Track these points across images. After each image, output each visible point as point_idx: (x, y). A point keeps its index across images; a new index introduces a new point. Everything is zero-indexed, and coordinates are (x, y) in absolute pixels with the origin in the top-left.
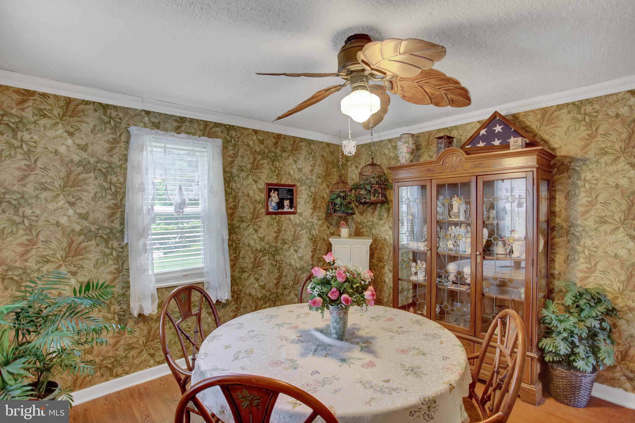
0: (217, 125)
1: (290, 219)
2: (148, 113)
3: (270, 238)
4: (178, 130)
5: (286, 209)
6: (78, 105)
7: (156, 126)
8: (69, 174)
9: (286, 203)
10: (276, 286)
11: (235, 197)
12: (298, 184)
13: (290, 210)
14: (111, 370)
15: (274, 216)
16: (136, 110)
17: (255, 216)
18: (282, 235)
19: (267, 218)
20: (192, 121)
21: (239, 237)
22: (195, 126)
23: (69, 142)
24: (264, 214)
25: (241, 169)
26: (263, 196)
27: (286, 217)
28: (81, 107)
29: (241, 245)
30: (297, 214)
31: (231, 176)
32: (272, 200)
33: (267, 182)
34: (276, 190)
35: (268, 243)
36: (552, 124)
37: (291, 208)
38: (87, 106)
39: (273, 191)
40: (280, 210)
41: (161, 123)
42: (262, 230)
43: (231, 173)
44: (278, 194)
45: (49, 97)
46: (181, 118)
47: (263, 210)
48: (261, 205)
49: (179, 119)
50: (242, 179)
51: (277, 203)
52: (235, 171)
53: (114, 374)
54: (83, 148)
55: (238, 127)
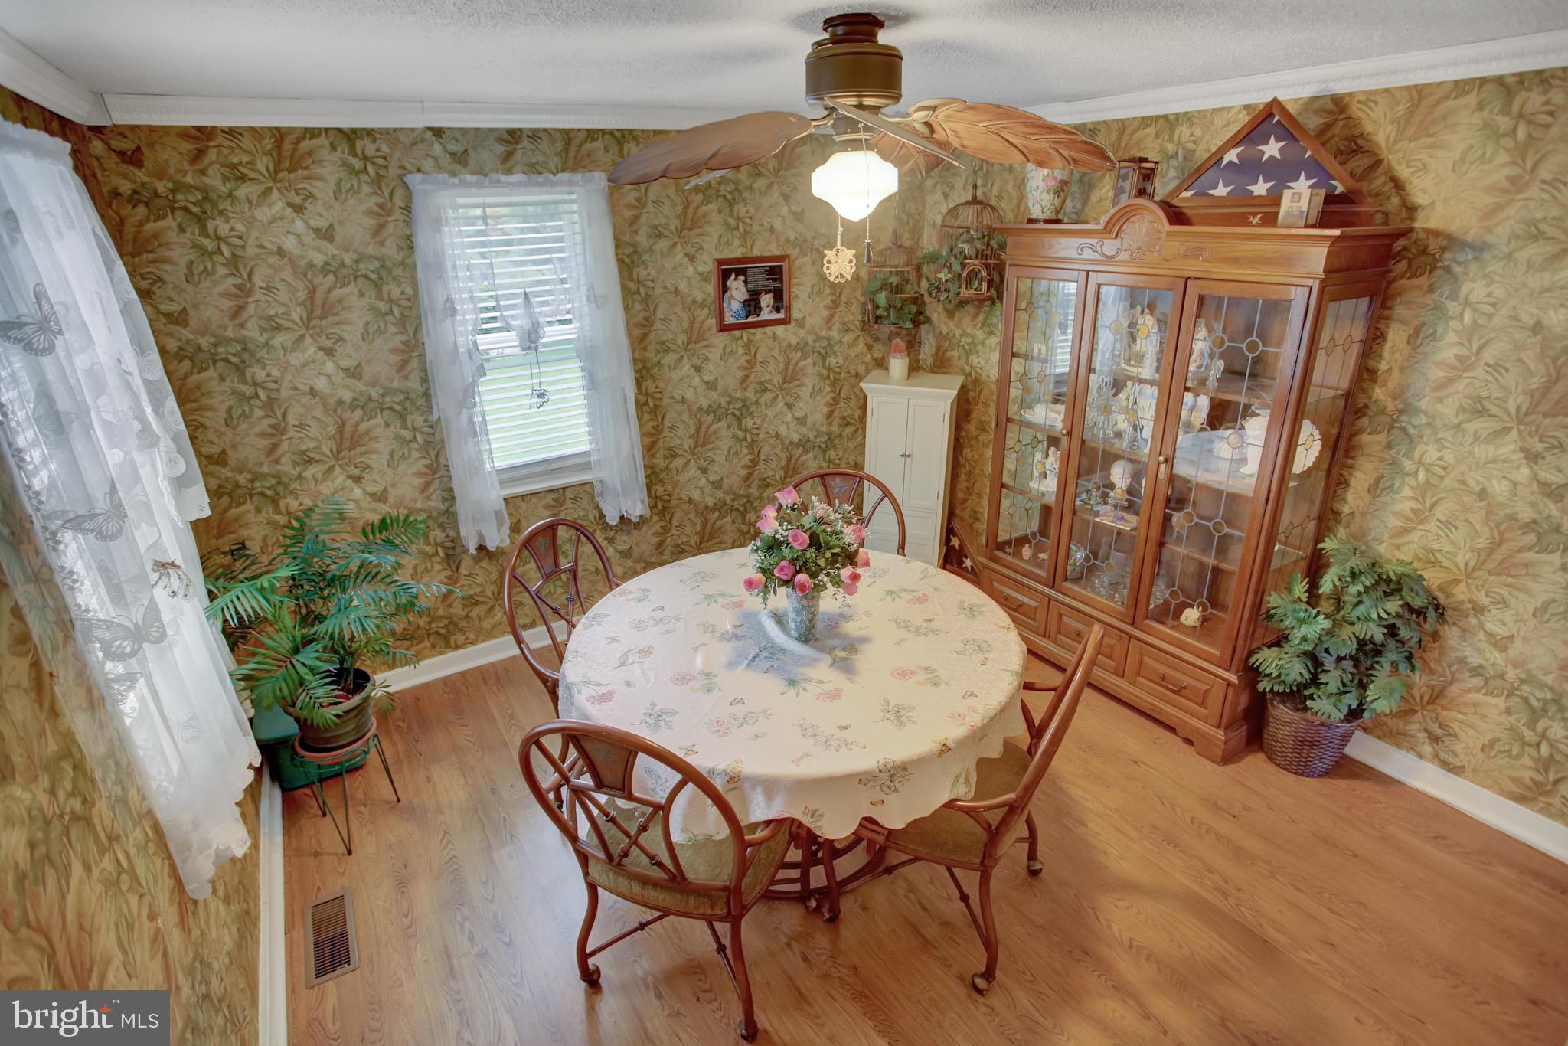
0: (592, 134)
1: (775, 337)
2: (438, 132)
3: (730, 380)
4: (506, 163)
5: (766, 315)
6: (298, 141)
7: (461, 159)
8: (312, 293)
9: (766, 300)
10: (745, 481)
11: (646, 300)
12: (794, 252)
13: (775, 316)
14: (446, 638)
15: (737, 333)
16: (413, 130)
17: (694, 337)
18: (760, 373)
19: (721, 340)
20: (535, 135)
21: (661, 385)
22: (544, 145)
23: (299, 225)
24: (714, 330)
25: (657, 234)
26: (711, 289)
27: (765, 333)
28: (306, 145)
29: (666, 401)
30: (793, 324)
31: (635, 252)
32: (732, 298)
33: (718, 256)
34: (739, 272)
35: (725, 393)
36: (1429, 135)
37: (778, 310)
38: (316, 142)
39: (733, 275)
40: (750, 319)
41: (470, 151)
42: (711, 366)
43: (634, 245)
44: (745, 282)
45: (241, 135)
46: (511, 132)
47: (712, 322)
48: (706, 311)
49: (507, 137)
50: (659, 257)
51: (744, 302)
52: (642, 239)
53: (452, 644)
54: (326, 234)
55: (643, 131)
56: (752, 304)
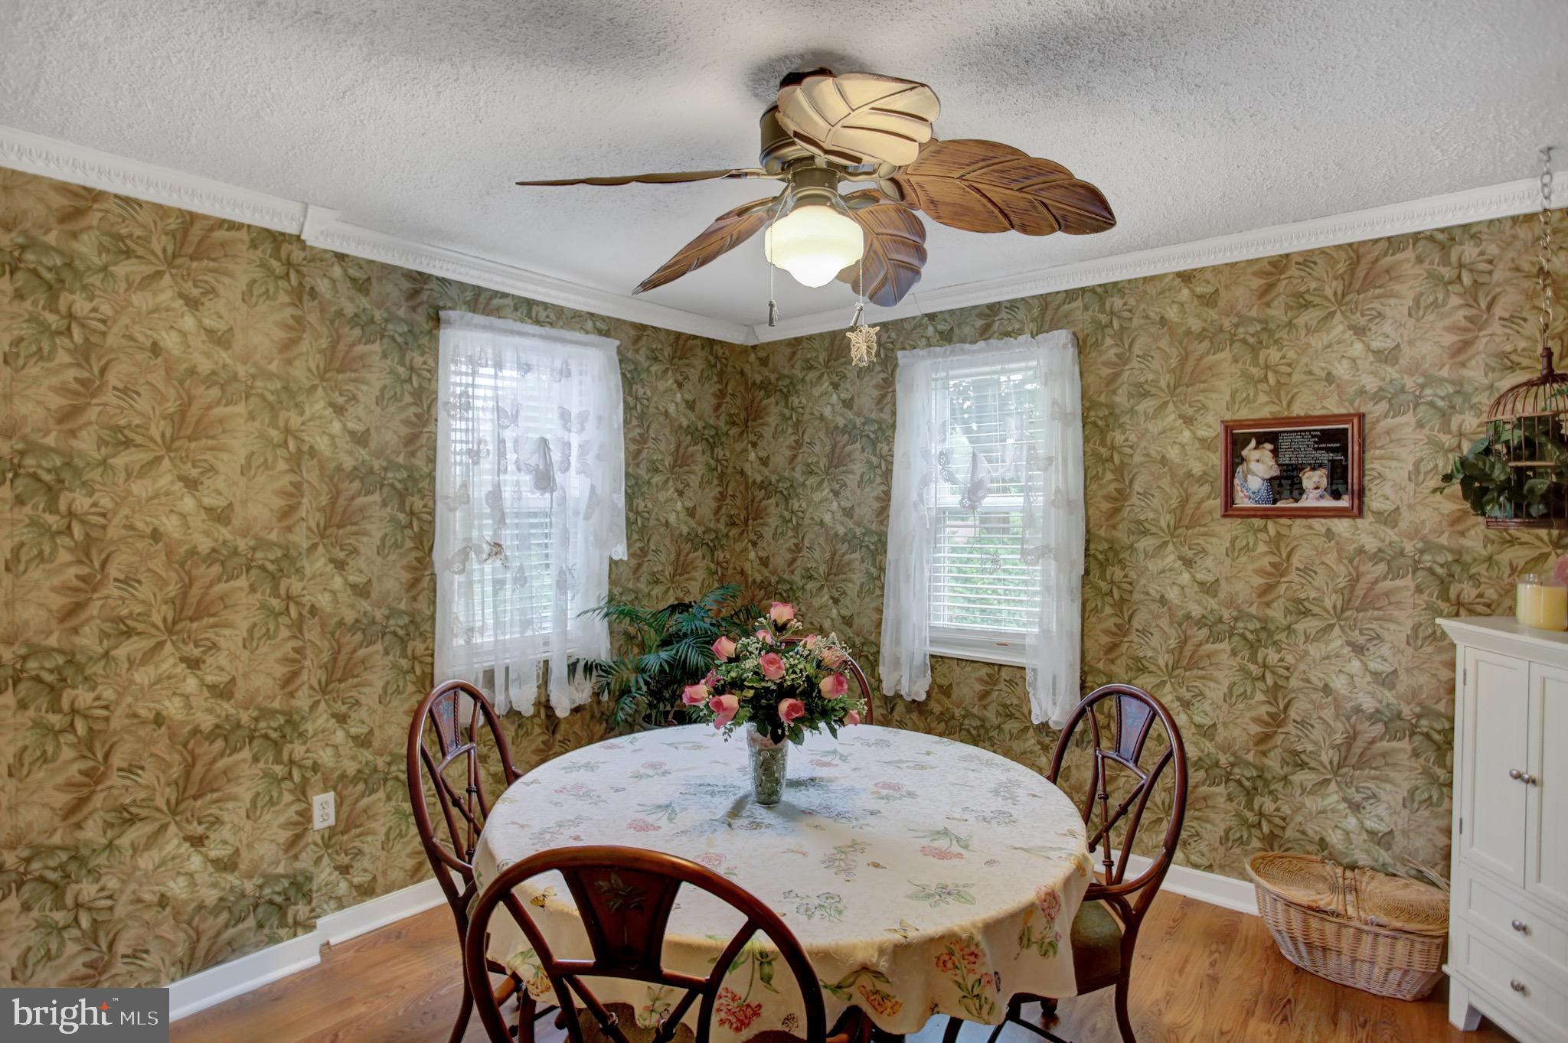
0: (1071, 295)
1: (1329, 534)
2: (932, 317)
3: (1244, 585)
4: (985, 333)
5: (1309, 501)
7: (947, 337)
8: (834, 448)
9: (1314, 480)
11: (1120, 471)
12: (1374, 410)
13: (1329, 503)
15: (1257, 522)
16: (914, 318)
17: (1185, 520)
18: (1291, 584)
19: (1230, 528)
20: (1013, 305)
21: (1133, 575)
22: (1021, 314)
23: (835, 398)
24: (1218, 514)
25: (1141, 392)
26: (1216, 460)
27: (1311, 527)
29: (1136, 596)
30: (1369, 518)
31: (1111, 414)
32: (1249, 471)
33: (1228, 417)
34: (1261, 439)
35: (1230, 603)
37: (1336, 495)
39: (1253, 443)
40: (1279, 505)
41: (955, 328)
42: (1209, 562)
43: (1111, 406)
44: (1275, 452)
46: (990, 307)
47: (1217, 503)
48: (1207, 488)
49: (987, 311)
50: (1143, 418)
51: (1271, 480)
52: (1121, 399)
54: (848, 404)
55: (1130, 281)
56: (1286, 482)
